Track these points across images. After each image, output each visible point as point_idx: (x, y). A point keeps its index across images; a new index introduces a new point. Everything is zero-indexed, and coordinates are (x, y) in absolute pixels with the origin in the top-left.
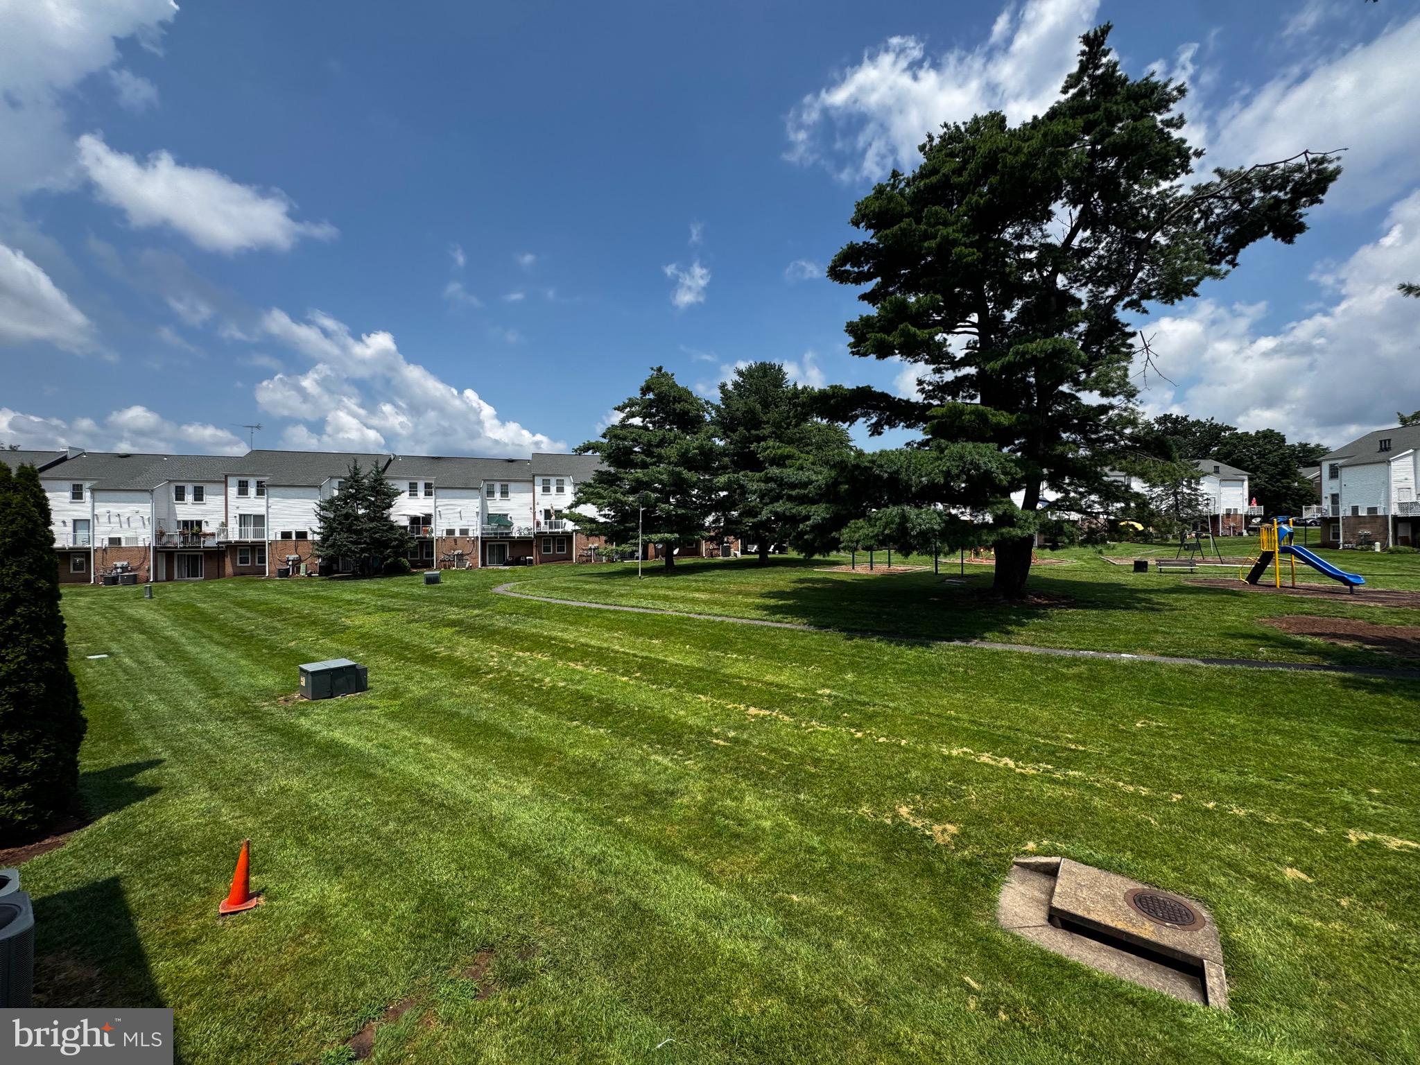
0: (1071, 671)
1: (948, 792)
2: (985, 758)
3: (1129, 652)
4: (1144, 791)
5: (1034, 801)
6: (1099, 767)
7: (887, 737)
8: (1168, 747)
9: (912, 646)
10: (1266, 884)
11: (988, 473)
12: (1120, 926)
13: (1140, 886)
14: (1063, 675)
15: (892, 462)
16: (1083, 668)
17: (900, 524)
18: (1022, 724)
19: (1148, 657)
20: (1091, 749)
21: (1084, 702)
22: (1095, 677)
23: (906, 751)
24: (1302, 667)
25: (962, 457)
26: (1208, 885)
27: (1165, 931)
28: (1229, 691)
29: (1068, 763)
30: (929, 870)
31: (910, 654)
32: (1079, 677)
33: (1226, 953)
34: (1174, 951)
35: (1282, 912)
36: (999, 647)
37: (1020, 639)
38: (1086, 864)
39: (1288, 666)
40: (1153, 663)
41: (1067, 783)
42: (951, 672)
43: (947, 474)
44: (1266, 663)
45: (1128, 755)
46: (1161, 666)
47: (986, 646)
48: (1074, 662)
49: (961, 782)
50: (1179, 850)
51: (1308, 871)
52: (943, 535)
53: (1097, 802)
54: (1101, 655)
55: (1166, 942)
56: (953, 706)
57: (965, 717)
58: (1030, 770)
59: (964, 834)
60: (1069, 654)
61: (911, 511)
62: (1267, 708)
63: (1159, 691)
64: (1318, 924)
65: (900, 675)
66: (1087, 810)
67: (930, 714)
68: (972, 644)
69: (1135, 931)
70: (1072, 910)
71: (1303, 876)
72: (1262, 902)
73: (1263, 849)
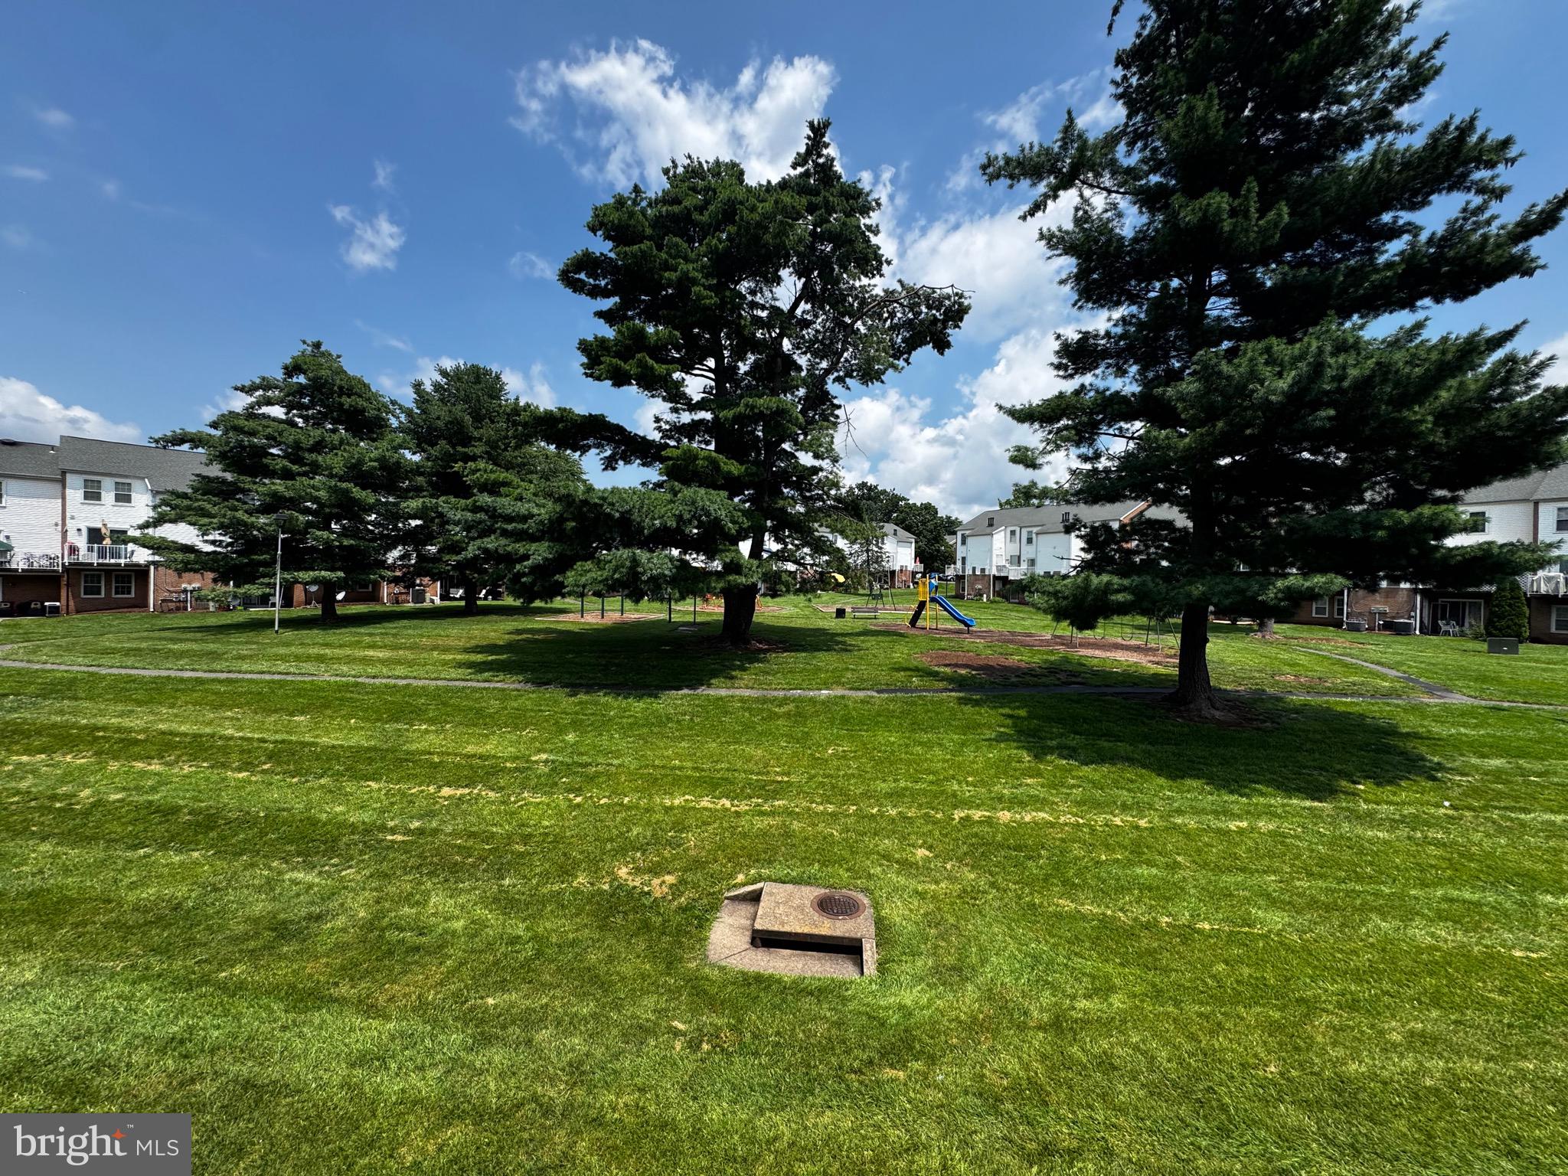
0: (783, 710)
1: (669, 843)
2: (705, 803)
3: (827, 689)
4: (831, 808)
5: (744, 835)
6: (798, 794)
7: (609, 797)
8: (849, 767)
9: (640, 697)
10: (907, 866)
11: (717, 520)
12: (806, 930)
13: (823, 891)
14: (776, 713)
15: (624, 500)
16: (791, 706)
17: (630, 568)
18: (739, 764)
19: (839, 692)
20: (794, 779)
21: (790, 737)
22: (800, 713)
23: (629, 808)
24: (936, 691)
25: (694, 503)
26: (870, 876)
27: (838, 924)
28: (891, 714)
29: (775, 795)
30: (646, 926)
31: (638, 706)
32: (788, 715)
33: (877, 928)
34: (843, 938)
35: (913, 884)
36: (723, 692)
37: (742, 683)
38: (784, 882)
39: (928, 691)
40: (843, 697)
41: (772, 814)
42: (678, 722)
43: (680, 518)
44: (916, 690)
45: (820, 779)
46: (849, 698)
47: (712, 692)
48: (785, 701)
49: (681, 831)
50: (852, 853)
51: (930, 848)
52: (673, 581)
53: (796, 825)
54: (806, 693)
55: (838, 933)
56: (677, 755)
57: (689, 764)
58: (743, 807)
59: (682, 881)
60: (781, 693)
61: (642, 555)
62: (916, 726)
63: (846, 720)
64: (933, 887)
65: (626, 730)
66: (788, 834)
67: (654, 767)
68: (699, 691)
69: (816, 931)
70: (771, 928)
71: (927, 853)
72: (902, 880)
73: (905, 838)
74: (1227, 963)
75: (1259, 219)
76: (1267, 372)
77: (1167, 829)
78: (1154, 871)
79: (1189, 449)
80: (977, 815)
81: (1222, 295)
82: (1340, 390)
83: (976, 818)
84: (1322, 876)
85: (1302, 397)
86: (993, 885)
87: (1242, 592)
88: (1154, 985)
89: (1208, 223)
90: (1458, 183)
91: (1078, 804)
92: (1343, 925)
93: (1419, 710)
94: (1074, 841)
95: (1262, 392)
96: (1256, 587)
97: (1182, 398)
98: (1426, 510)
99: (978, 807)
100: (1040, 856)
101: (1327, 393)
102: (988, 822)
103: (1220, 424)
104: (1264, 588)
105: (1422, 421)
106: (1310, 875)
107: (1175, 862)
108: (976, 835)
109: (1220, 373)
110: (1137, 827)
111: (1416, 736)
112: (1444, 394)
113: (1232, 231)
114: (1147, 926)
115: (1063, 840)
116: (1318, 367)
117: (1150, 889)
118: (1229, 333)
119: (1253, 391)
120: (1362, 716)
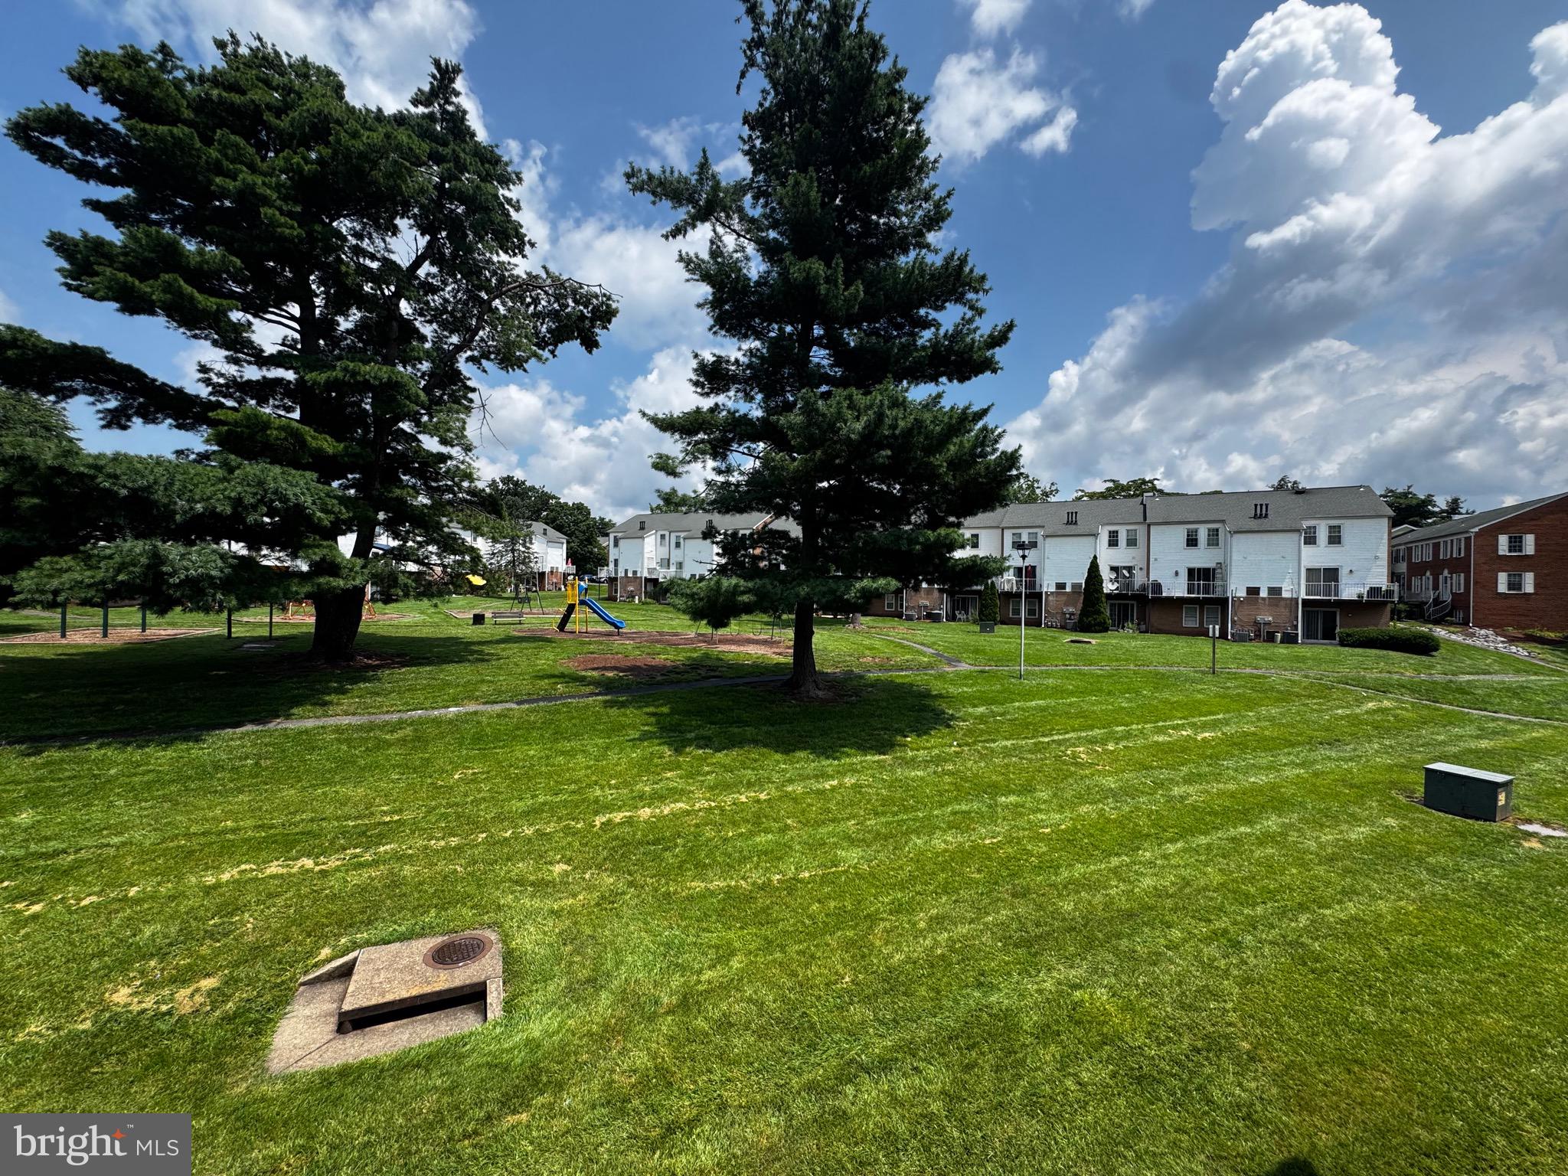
0: (396, 736)
1: (210, 935)
2: (274, 868)
3: (456, 705)
4: (454, 841)
5: (333, 898)
6: (413, 832)
7: (99, 894)
8: (479, 791)
9: (169, 743)
10: (542, 886)
11: (299, 508)
12: (414, 992)
13: (440, 939)
14: (386, 741)
15: (137, 472)
16: (409, 731)
17: (148, 567)
18: (329, 811)
19: (472, 707)
20: (407, 816)
21: (405, 767)
22: (419, 738)
23: (137, 901)
24: (582, 696)
25: (261, 483)
26: (499, 908)
27: (458, 972)
28: (532, 726)
29: (381, 838)
30: (162, 1060)
31: (161, 757)
32: (403, 741)
33: (505, 962)
34: (462, 988)
35: (548, 904)
36: (310, 724)
37: (339, 710)
38: (389, 943)
39: (573, 697)
40: (476, 713)
41: (375, 863)
42: (234, 769)
43: (237, 502)
44: (561, 697)
45: (443, 810)
46: (483, 714)
47: (292, 725)
48: (400, 724)
49: (232, 914)
50: (479, 886)
51: (568, 862)
52: (227, 585)
53: (408, 870)
54: (430, 712)
55: (457, 983)
56: (228, 814)
57: (250, 823)
58: (333, 863)
59: (231, 981)
60: (395, 717)
61: (172, 550)
62: (559, 735)
63: (478, 738)
64: (571, 901)
65: (135, 794)
66: (394, 882)
67: (188, 836)
68: (271, 726)
69: (428, 989)
70: (366, 1003)
71: (565, 867)
72: (537, 903)
73: (541, 857)
74: (819, 901)
75: (845, 290)
76: (849, 414)
77: (781, 797)
78: (770, 836)
79: (797, 471)
80: (618, 817)
81: (820, 345)
82: (893, 435)
83: (618, 820)
84: (884, 814)
85: (871, 438)
86: (631, 884)
87: (833, 592)
88: (766, 939)
89: (809, 283)
90: (960, 299)
91: (711, 788)
92: (895, 848)
93: (941, 676)
94: (707, 824)
95: (844, 432)
96: (843, 588)
97: (791, 427)
98: (942, 531)
99: (620, 809)
100: (676, 845)
101: (887, 437)
102: (629, 822)
103: (819, 453)
104: (848, 588)
105: (941, 466)
106: (876, 814)
107: (786, 825)
108: (617, 838)
109: (817, 410)
110: (758, 801)
111: (940, 696)
112: (952, 448)
113: (827, 295)
114: (762, 888)
115: (697, 826)
116: (880, 416)
117: (766, 853)
118: (826, 379)
119: (840, 429)
120: (911, 685)
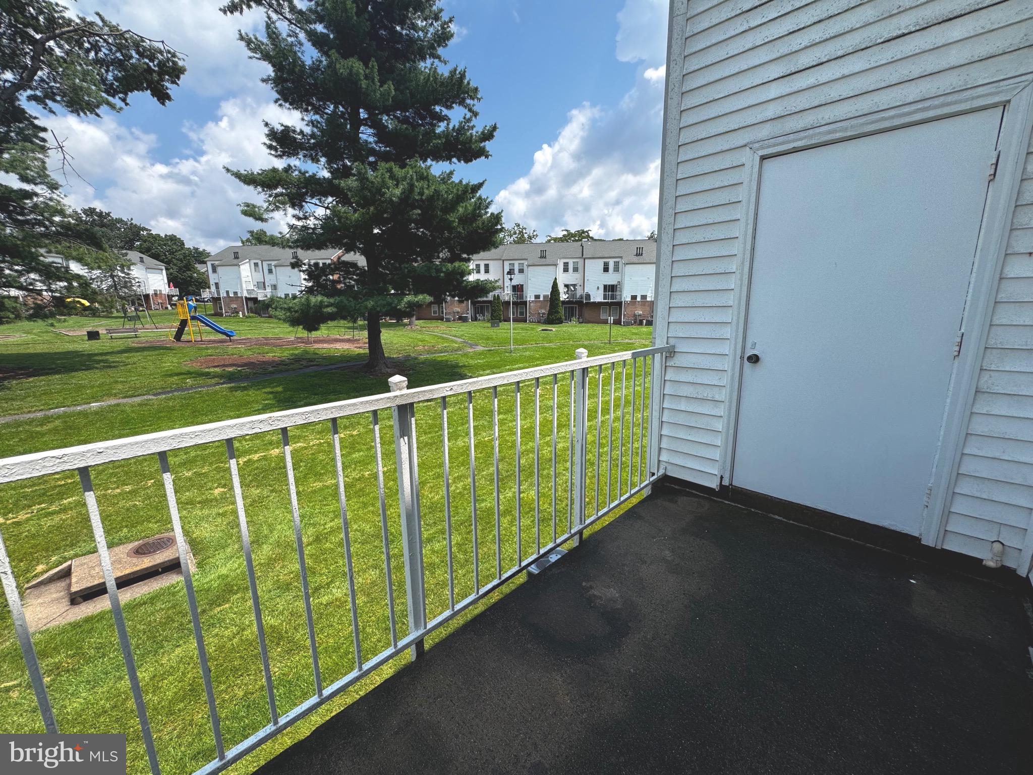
0: (46, 427)
3: (97, 401)
4: (128, 488)
5: (33, 536)
10: (206, 503)
12: (127, 571)
13: (137, 543)
16: (57, 422)
19: (113, 401)
22: (70, 427)
24: (210, 386)
27: (156, 557)
28: (173, 409)
29: (61, 496)
32: (55, 431)
33: (191, 545)
34: (163, 563)
35: (215, 511)
39: (203, 387)
40: (118, 405)
41: (63, 510)
44: (191, 387)
45: (111, 471)
46: (124, 405)
48: (47, 420)
50: (158, 511)
51: (224, 486)
54: (72, 409)
55: (159, 561)
58: (22, 516)
60: (39, 414)
64: (231, 507)
69: (138, 568)
70: (89, 585)
71: (222, 490)
72: (206, 512)
73: (202, 487)
74: (393, 480)
75: (381, 86)
76: (390, 183)
77: (367, 432)
78: (361, 453)
79: (357, 221)
80: (256, 457)
81: (365, 125)
82: (421, 200)
83: (256, 458)
84: (430, 433)
85: (406, 200)
86: (272, 491)
87: (390, 304)
88: (363, 502)
89: (352, 80)
90: (462, 103)
91: (320, 433)
92: (437, 449)
93: (466, 355)
94: (319, 453)
95: (387, 196)
96: (396, 302)
97: (350, 189)
98: (457, 264)
99: (256, 452)
100: (300, 467)
101: (417, 201)
102: (265, 458)
103: (372, 209)
104: (400, 302)
105: (454, 221)
106: (426, 433)
107: (371, 446)
108: (257, 468)
109: (367, 179)
110: (352, 436)
111: (464, 366)
112: (461, 209)
113: (367, 89)
114: (359, 479)
115: (313, 454)
116: (412, 186)
117: (359, 462)
118: (372, 152)
119: (385, 193)
120: (447, 361)
